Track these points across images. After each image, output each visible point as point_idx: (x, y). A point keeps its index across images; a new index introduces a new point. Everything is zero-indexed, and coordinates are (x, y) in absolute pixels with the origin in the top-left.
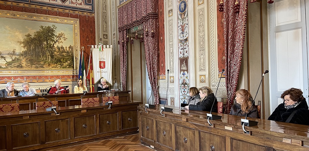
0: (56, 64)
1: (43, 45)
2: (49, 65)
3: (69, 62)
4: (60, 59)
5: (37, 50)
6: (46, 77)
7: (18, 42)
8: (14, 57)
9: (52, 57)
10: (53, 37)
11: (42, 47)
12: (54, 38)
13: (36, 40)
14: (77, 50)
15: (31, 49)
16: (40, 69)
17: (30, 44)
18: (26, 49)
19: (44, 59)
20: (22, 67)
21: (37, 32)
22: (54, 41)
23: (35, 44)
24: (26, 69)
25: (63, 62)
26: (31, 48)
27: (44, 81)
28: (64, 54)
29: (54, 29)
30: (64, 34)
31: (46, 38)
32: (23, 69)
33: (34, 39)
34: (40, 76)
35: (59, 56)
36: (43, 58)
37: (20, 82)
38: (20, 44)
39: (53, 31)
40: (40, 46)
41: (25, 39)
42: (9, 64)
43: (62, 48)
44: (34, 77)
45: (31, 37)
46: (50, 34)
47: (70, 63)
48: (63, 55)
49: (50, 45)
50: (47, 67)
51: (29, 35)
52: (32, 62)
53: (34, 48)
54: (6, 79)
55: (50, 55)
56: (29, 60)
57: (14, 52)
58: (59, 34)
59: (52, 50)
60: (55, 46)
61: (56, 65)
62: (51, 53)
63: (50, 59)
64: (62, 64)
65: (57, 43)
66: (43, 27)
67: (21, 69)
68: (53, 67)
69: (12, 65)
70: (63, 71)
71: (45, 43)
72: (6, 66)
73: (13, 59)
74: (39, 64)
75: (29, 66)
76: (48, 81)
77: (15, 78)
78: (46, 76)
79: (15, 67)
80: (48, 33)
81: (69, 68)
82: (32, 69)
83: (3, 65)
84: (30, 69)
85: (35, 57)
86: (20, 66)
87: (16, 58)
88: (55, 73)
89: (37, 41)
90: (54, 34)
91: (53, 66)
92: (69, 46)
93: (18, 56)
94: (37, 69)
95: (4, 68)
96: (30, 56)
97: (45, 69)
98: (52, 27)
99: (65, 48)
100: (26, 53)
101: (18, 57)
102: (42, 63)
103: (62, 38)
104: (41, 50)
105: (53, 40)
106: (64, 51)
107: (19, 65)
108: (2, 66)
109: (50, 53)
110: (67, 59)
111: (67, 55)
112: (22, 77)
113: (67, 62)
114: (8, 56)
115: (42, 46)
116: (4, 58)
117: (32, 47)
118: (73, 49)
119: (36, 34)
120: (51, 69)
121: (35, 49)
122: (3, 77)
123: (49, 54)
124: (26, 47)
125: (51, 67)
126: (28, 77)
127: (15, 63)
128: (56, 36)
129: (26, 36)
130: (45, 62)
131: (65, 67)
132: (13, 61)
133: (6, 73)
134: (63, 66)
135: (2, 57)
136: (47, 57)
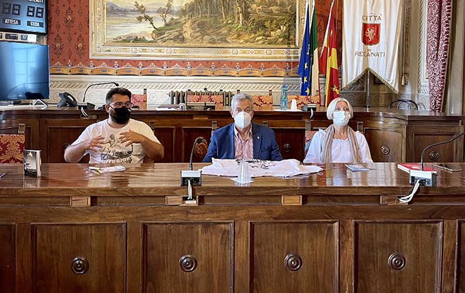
0: (255, 33)
2: (239, 36)
3: (284, 28)
4: (265, 21)
6: (232, 64)
9: (246, 15)
16: (220, 45)
19: (229, 22)
20: (183, 40)
24: (192, 45)
25: (269, 29)
27: (226, 74)
28: (274, 8)
32: (185, 45)
34: (219, 62)
35: (262, 14)
36: (226, 18)
37: (179, 74)
42: (159, 32)
44: (207, 63)
47: (286, 31)
48: (271, 12)
50: (234, 40)
52: (202, 27)
54: (153, 67)
55: (241, 12)
56: (198, 25)
57: (169, 6)
61: (253, 35)
62: (243, 6)
63: (241, 21)
64: (267, 33)
67: (182, 45)
68: (247, 41)
69: (165, 35)
70: (269, 51)
72: (154, 37)
73: (167, 21)
74: (218, 34)
75: (197, 37)
76: (234, 73)
77: (171, 63)
78: (232, 62)
79: (171, 39)
81: (282, 43)
83: (148, 35)
84: (199, 45)
85: (211, 17)
86: (180, 39)
87: (172, 19)
88: (250, 55)
91: (247, 38)
93: (176, 15)
94: (213, 46)
95: (150, 42)
96: (200, 16)
97: (229, 46)
100: (193, 8)
101: (177, 17)
102: (224, 31)
106: (273, 2)
107: (178, 36)
108: (146, 38)
109: (242, 8)
110: (280, 20)
111: (281, 11)
112: (183, 63)
113: (280, 28)
116: (151, 20)
120: (241, 45)
122: (147, 61)
123: (240, 10)
125: (242, 41)
126: (195, 63)
127: (169, 33)
130: (230, 30)
131: (275, 42)
132: (167, 28)
133: (152, 53)
134: (271, 38)
135: (147, 18)
136: (234, 17)
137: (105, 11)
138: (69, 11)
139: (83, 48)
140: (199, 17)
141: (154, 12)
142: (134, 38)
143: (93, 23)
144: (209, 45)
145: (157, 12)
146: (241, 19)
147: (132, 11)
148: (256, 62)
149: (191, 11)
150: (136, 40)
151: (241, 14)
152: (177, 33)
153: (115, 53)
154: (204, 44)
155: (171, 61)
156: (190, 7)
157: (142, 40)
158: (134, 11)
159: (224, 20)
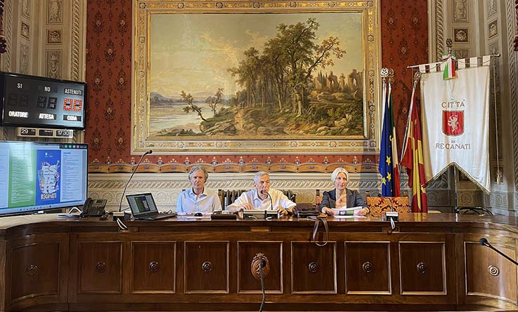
0: (316, 122)
1: (285, 75)
2: (298, 126)
3: (349, 117)
4: (327, 109)
5: (270, 87)
6: (291, 158)
7: (229, 70)
8: (218, 108)
9: (306, 103)
10: (308, 50)
11: (281, 80)
12: (310, 53)
13: (268, 62)
14: (372, 83)
15: (257, 87)
16: (277, 137)
17: (253, 72)
18: (245, 88)
19: (286, 111)
20: (235, 132)
21: (272, 42)
22: (312, 62)
23: (265, 72)
24: (245, 138)
25: (332, 118)
26: (257, 84)
27: (285, 170)
28: (337, 95)
29: (312, 31)
30: (337, 41)
31: (292, 56)
32: (237, 137)
33: (265, 60)
34: (276, 156)
35: (323, 101)
36: (282, 107)
37: (231, 170)
38: (233, 75)
39: (309, 34)
40: (277, 76)
41: (243, 62)
42: (208, 124)
43: (332, 78)
44: (262, 158)
45: (257, 55)
46: (302, 45)
47: (353, 120)
48: (334, 99)
49: (302, 75)
50: (293, 131)
51: (253, 52)
52: (256, 117)
53: (262, 82)
54: (201, 162)
55: (299, 100)
56: (252, 115)
57: (219, 95)
58: (326, 42)
59: (305, 85)
60: (315, 74)
61: (314, 125)
62: (302, 93)
63: (300, 110)
64: (330, 123)
65: (319, 67)
66: (285, 27)
68: (307, 132)
69: (215, 127)
70: (333, 143)
71: (289, 68)
72: (202, 129)
73: (217, 112)
74: (274, 125)
75: (250, 129)
76: (294, 168)
77: (221, 158)
78: (290, 156)
79: (221, 131)
80: (297, 41)
81: (349, 133)
82: (257, 137)
84: (253, 138)
85: (265, 106)
86: (232, 131)
87: (223, 109)
88: (312, 147)
89: (269, 65)
90: (311, 44)
91: (307, 128)
92: (351, 72)
93: (227, 105)
94: (269, 137)
95: (198, 134)
97: (287, 137)
98: (306, 24)
99: (339, 80)
100: (246, 96)
101: (228, 107)
102: (281, 121)
103: (331, 52)
104: (279, 87)
105: (308, 60)
106: (336, 88)
107: (229, 128)
108: (194, 131)
109: (301, 95)
110: (345, 108)
111: (345, 97)
112: (235, 158)
113: (345, 117)
114: (206, 105)
115: (282, 75)
116: (199, 110)
117: (259, 80)
118: (361, 79)
119: (269, 47)
120: (301, 137)
121: (265, 84)
122: (194, 156)
123: (298, 97)
124: (245, 83)
125: (301, 132)
126: (248, 158)
127: (219, 125)
128: (316, 48)
129: (246, 53)
130: (287, 120)
131: (340, 132)
132: (217, 119)
133: (201, 147)
134: (335, 128)
135: (194, 109)
136: (292, 106)
137: (149, 102)
138: (110, 103)
139: (124, 144)
140: (252, 106)
141: (203, 102)
142: (180, 131)
143: (136, 115)
144: (265, 137)
145: (206, 102)
146: (300, 107)
147: (178, 101)
148: (319, 156)
149: (243, 100)
150: (183, 133)
151: (299, 102)
152: (228, 125)
153: (160, 148)
154: (259, 136)
155: (221, 156)
156: (242, 95)
157: (190, 133)
158: (180, 101)
159: (281, 108)
